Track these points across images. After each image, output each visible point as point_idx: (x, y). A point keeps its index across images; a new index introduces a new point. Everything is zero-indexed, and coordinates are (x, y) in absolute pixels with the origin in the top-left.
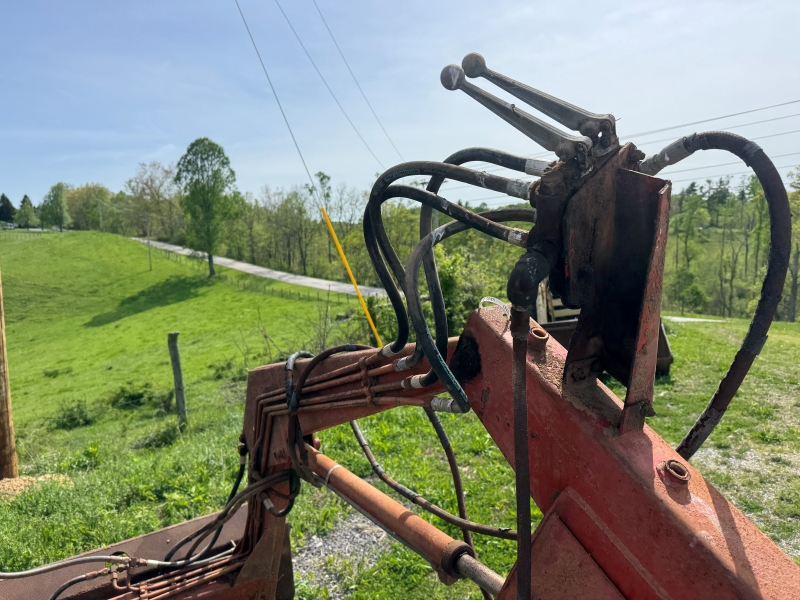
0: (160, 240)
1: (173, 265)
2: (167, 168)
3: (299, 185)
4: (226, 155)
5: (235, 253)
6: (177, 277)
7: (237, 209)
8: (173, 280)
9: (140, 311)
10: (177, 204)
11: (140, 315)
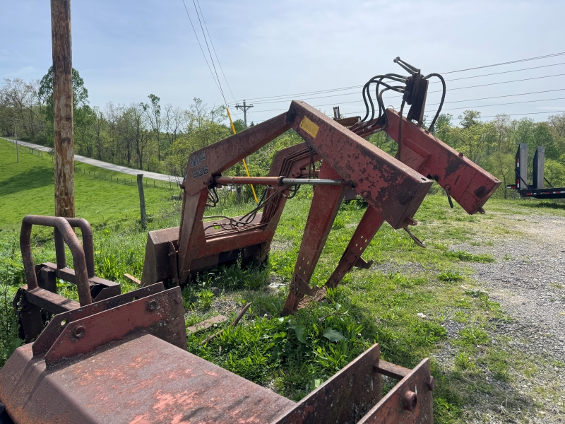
0: (22, 140)
1: (37, 159)
2: (28, 84)
3: (136, 103)
4: (81, 77)
5: (85, 152)
6: (40, 168)
7: (85, 119)
8: (36, 170)
9: (12, 192)
10: (37, 112)
11: (11, 195)
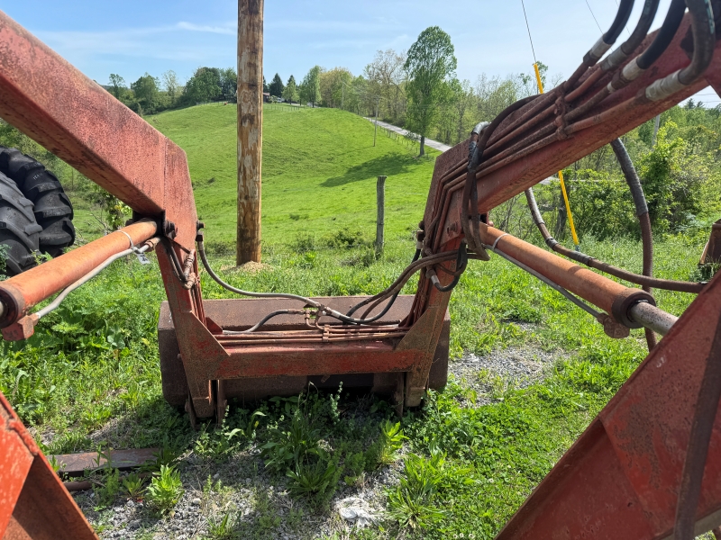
0: (385, 121)
2: (399, 56)
4: (452, 43)
5: (444, 137)
6: (394, 154)
7: (452, 96)
9: (362, 179)
11: (361, 182)
